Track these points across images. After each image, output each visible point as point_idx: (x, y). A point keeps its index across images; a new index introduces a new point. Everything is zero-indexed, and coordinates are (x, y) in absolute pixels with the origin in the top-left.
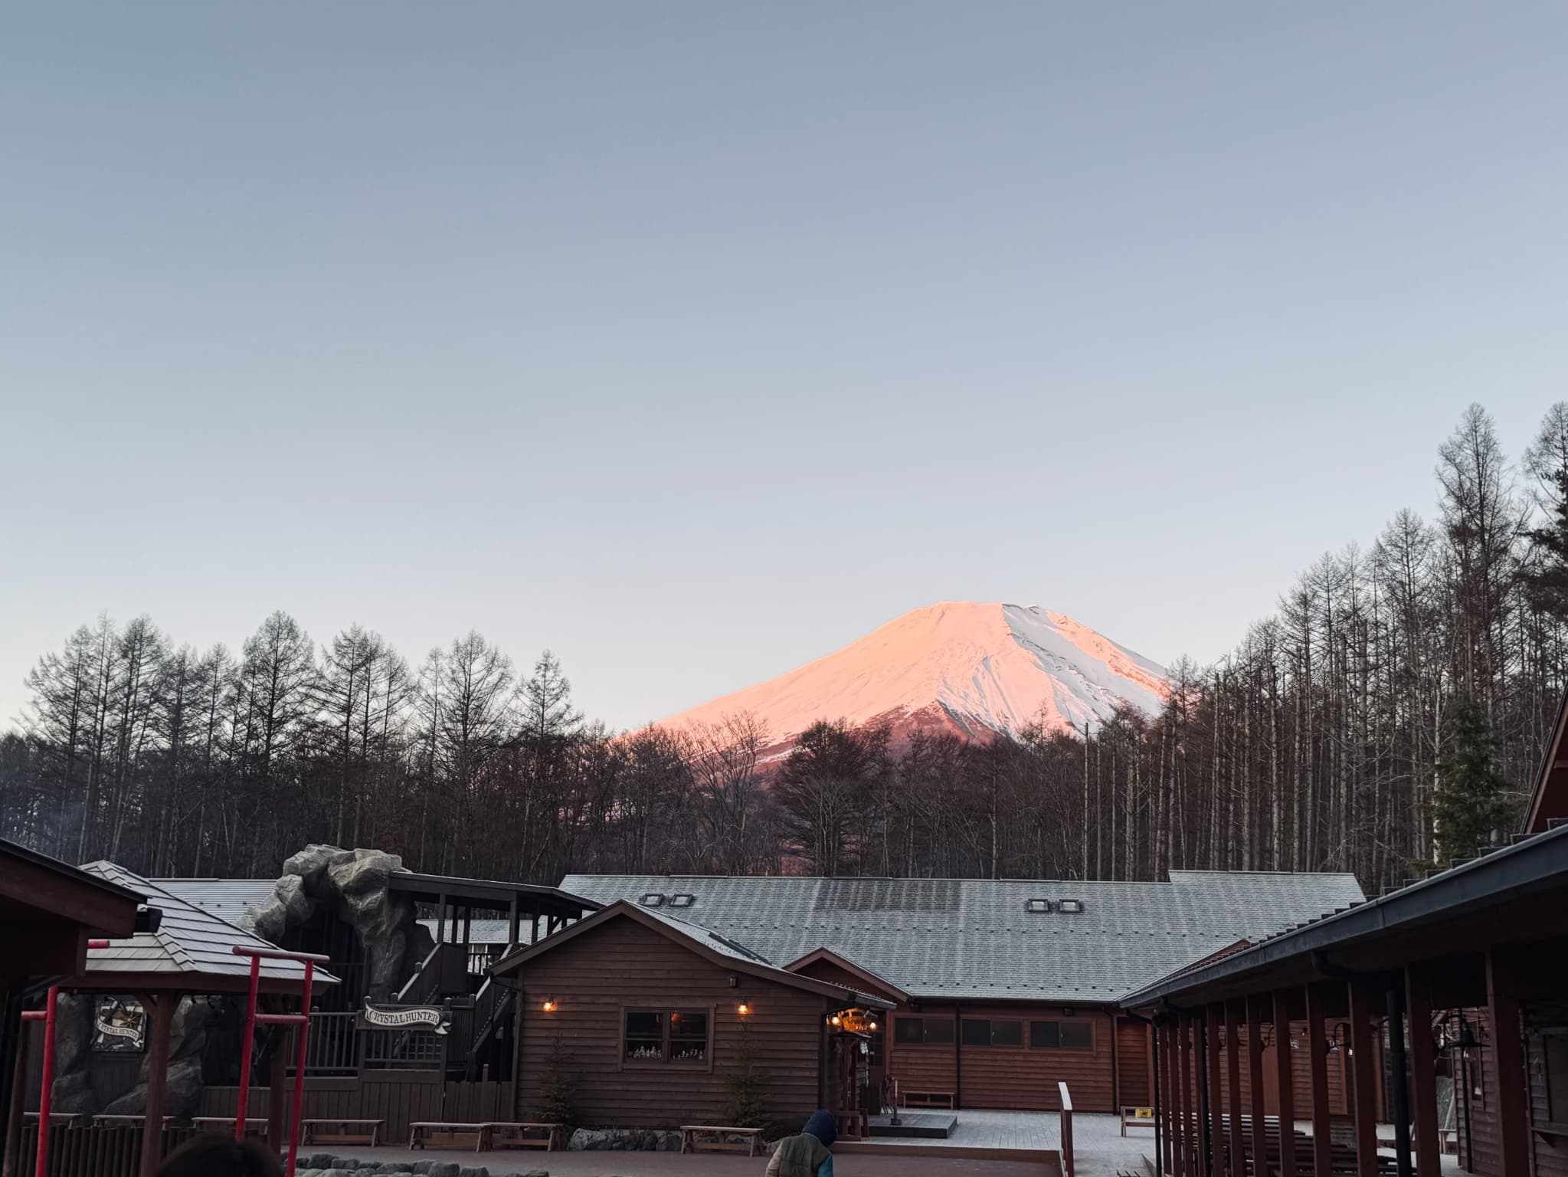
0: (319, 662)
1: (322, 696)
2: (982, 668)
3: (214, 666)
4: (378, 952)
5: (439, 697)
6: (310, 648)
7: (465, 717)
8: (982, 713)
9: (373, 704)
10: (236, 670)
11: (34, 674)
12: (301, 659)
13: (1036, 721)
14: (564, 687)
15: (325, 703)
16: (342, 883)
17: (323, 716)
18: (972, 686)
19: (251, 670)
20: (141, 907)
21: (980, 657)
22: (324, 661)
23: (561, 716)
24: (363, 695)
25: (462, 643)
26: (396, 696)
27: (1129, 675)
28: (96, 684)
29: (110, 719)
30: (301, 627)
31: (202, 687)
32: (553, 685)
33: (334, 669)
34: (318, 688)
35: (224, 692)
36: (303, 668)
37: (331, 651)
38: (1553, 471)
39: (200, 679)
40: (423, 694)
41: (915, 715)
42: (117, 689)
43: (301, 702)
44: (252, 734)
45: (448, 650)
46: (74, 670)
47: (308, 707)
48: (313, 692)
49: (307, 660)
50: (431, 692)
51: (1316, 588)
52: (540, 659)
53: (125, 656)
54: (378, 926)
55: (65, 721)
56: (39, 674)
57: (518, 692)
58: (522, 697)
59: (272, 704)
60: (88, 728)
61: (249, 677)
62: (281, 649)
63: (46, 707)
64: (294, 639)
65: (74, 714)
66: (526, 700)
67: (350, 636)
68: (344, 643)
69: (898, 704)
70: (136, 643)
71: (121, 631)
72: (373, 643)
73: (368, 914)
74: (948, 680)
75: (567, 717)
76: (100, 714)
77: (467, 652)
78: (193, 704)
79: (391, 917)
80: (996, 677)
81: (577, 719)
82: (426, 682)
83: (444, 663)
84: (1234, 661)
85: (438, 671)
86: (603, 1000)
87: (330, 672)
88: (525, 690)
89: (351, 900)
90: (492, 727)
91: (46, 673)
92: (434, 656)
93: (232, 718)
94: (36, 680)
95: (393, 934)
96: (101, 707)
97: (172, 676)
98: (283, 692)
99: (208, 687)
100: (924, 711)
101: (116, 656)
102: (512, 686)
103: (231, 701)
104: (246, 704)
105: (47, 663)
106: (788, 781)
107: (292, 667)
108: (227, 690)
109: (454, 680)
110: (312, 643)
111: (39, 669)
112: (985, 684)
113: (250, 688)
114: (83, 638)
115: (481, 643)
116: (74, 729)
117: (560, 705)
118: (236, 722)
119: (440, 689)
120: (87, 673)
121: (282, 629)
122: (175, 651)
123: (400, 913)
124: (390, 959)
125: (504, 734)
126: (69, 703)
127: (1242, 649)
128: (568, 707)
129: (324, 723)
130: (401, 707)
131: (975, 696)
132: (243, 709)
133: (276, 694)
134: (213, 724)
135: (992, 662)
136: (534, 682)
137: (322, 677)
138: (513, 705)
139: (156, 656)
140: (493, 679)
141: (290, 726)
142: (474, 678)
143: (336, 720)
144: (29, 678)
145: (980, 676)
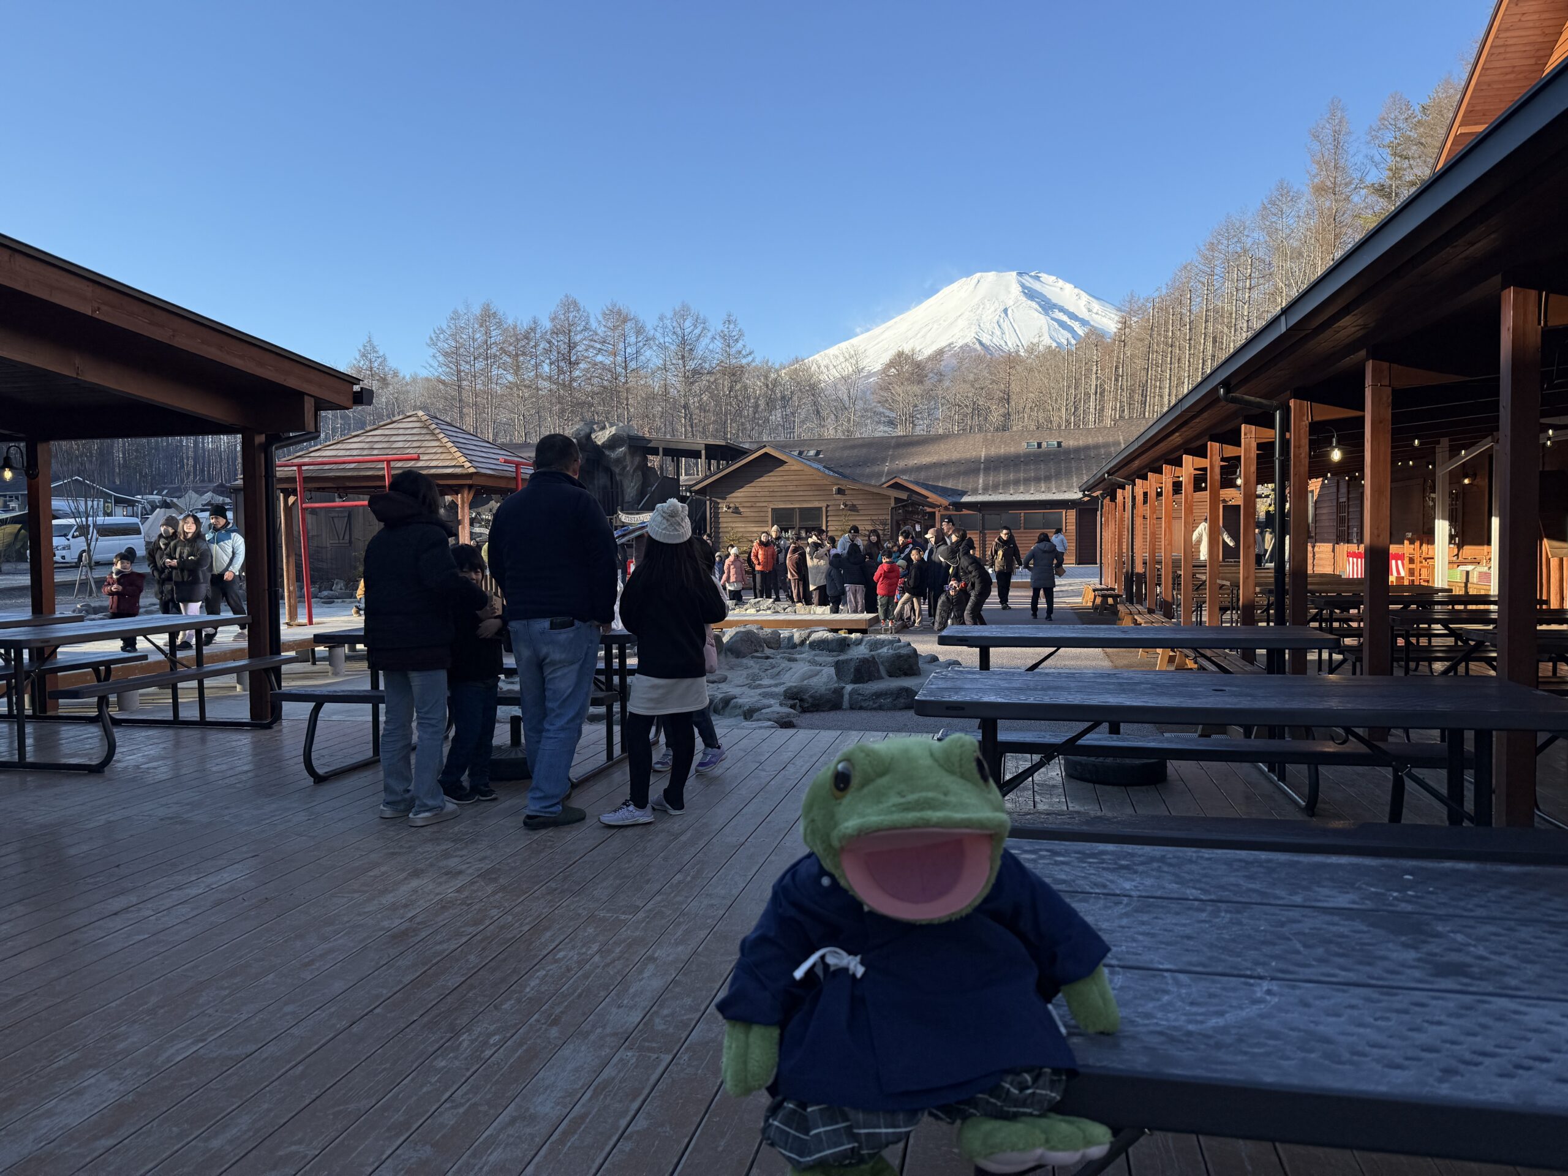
0: (594, 324)
1: (598, 346)
2: (1003, 315)
3: (533, 330)
4: (626, 483)
5: (667, 344)
6: (588, 317)
7: (683, 357)
8: (1003, 344)
9: (629, 350)
10: (546, 332)
11: (431, 339)
12: (583, 323)
13: (1035, 341)
14: (741, 334)
15: (600, 350)
16: (599, 443)
17: (600, 358)
18: (997, 327)
19: (555, 332)
20: (356, 388)
21: (1002, 308)
22: (597, 324)
23: (740, 352)
24: (621, 345)
25: (677, 309)
26: (641, 344)
27: (1097, 313)
28: (468, 343)
29: (480, 365)
30: (582, 304)
31: (528, 343)
32: (734, 333)
33: (603, 329)
34: (595, 341)
35: (541, 346)
36: (585, 329)
37: (601, 318)
38: (1387, 142)
39: (527, 338)
40: (657, 342)
41: (961, 347)
42: (480, 347)
43: (587, 350)
44: (561, 371)
45: (669, 314)
46: (454, 336)
47: (591, 353)
48: (592, 343)
49: (587, 324)
50: (662, 341)
51: (1219, 237)
52: (725, 317)
53: (481, 326)
54: (624, 468)
55: (453, 367)
56: (434, 339)
57: (713, 338)
58: (716, 341)
59: (569, 352)
60: (467, 371)
61: (555, 336)
62: (571, 318)
63: (441, 359)
64: (578, 310)
65: (457, 364)
66: (718, 344)
67: (610, 308)
68: (607, 312)
69: (950, 341)
70: (487, 316)
71: (477, 310)
72: (624, 312)
73: (618, 461)
74: (982, 325)
75: (744, 353)
76: (472, 362)
77: (682, 314)
78: (524, 354)
79: (632, 462)
80: (1012, 321)
81: (750, 354)
82: (658, 335)
83: (668, 322)
84: (1164, 291)
85: (664, 327)
86: (758, 504)
87: (601, 331)
88: (717, 337)
89: (607, 452)
90: (700, 362)
91: (438, 337)
92: (661, 319)
93: (548, 361)
94: (433, 343)
95: (634, 471)
96: (472, 358)
97: (511, 337)
98: (576, 344)
99: (532, 344)
100: (967, 345)
101: (476, 326)
102: (709, 335)
103: (547, 351)
104: (555, 353)
105: (438, 332)
106: (881, 389)
107: (578, 329)
108: (543, 345)
109: (674, 333)
110: (588, 313)
111: (433, 336)
112: (1005, 325)
113: (556, 344)
114: (456, 316)
115: (688, 309)
116: (459, 372)
117: (740, 345)
118: (551, 364)
119: (667, 339)
120: (461, 338)
121: (571, 305)
122: (510, 321)
123: (637, 459)
124: (633, 487)
125: (707, 365)
126: (454, 355)
127: (1170, 283)
128: (744, 346)
129: (601, 362)
130: (645, 352)
131: (998, 332)
132: (554, 356)
133: (571, 346)
134: (536, 366)
135: (1010, 312)
136: (722, 332)
137: (597, 334)
138: (711, 347)
139: (499, 324)
140: (697, 331)
141: (582, 366)
142: (687, 331)
143: (608, 361)
144: (428, 342)
145: (1002, 320)
